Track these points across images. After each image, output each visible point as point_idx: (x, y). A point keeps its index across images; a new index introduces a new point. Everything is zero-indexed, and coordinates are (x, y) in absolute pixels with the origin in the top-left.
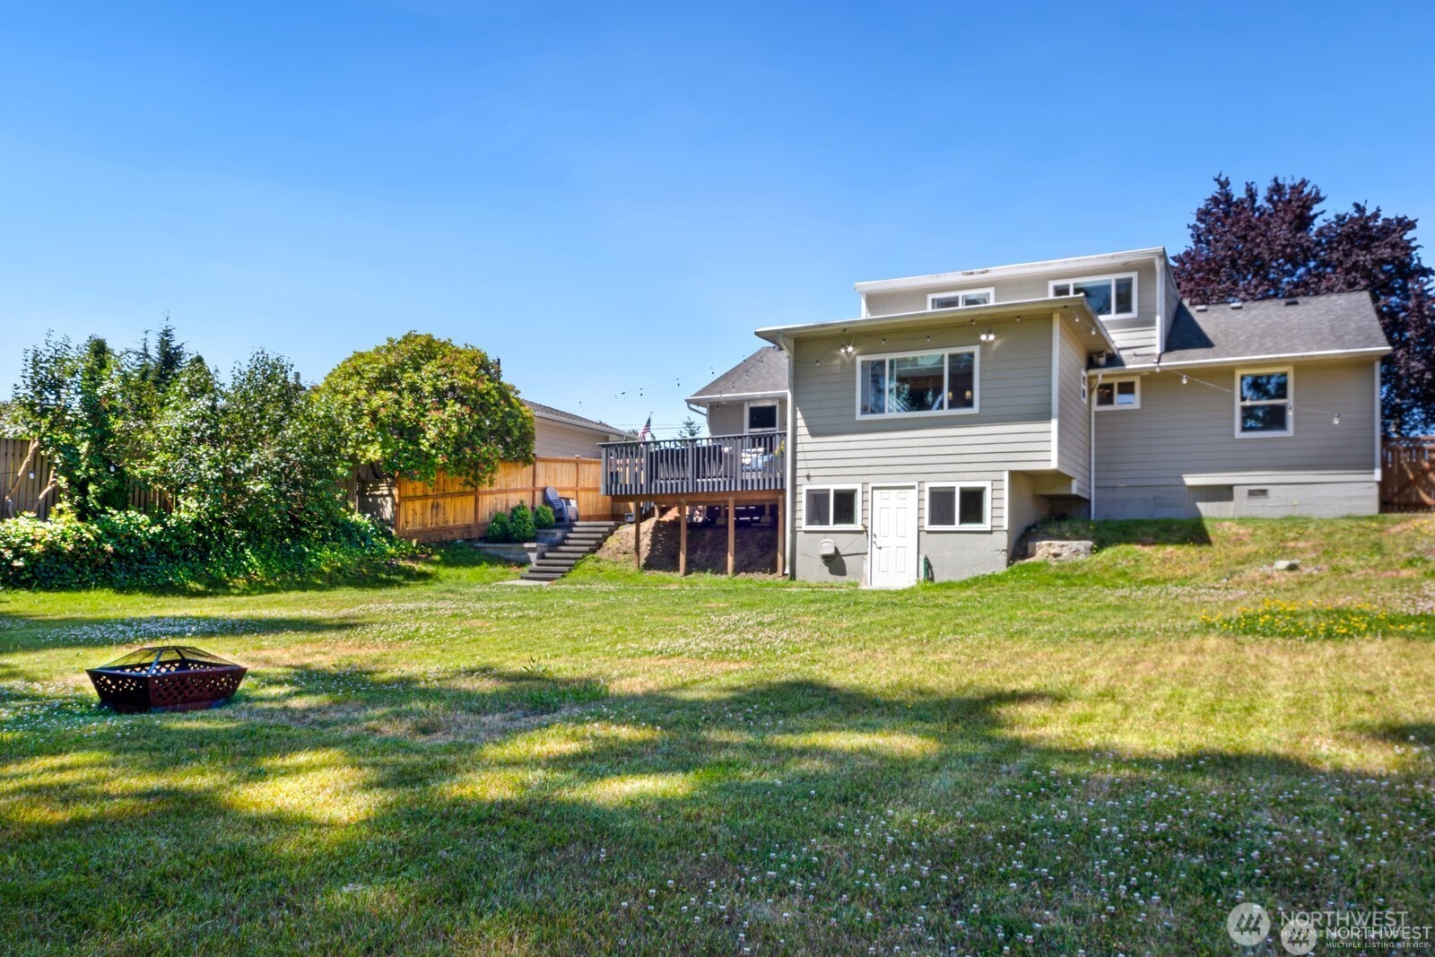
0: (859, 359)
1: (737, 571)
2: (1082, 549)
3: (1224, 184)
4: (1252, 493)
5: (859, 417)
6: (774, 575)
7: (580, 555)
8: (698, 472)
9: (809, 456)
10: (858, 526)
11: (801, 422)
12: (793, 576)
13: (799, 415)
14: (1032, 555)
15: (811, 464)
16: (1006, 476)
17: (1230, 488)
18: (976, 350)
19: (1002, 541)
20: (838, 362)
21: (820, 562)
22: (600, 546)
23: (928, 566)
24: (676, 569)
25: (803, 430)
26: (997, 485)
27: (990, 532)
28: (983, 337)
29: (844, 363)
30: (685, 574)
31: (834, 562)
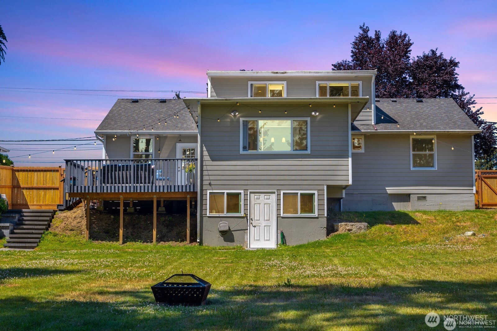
0: (241, 120)
1: (159, 240)
2: (363, 227)
3: (366, 31)
4: (419, 198)
5: (242, 152)
6: (185, 243)
7: (42, 231)
8: (137, 180)
9: (210, 173)
10: (242, 214)
11: (206, 153)
12: (201, 243)
13: (204, 149)
14: (337, 230)
15: (212, 178)
16: (325, 187)
17: (409, 195)
18: (309, 119)
19: (323, 222)
20: (228, 120)
21: (218, 235)
22: (49, 226)
23: (283, 237)
24: (118, 240)
25: (207, 158)
26: (321, 192)
27: (317, 218)
28: (313, 113)
29: (232, 121)
30: (123, 243)
31: (227, 235)
